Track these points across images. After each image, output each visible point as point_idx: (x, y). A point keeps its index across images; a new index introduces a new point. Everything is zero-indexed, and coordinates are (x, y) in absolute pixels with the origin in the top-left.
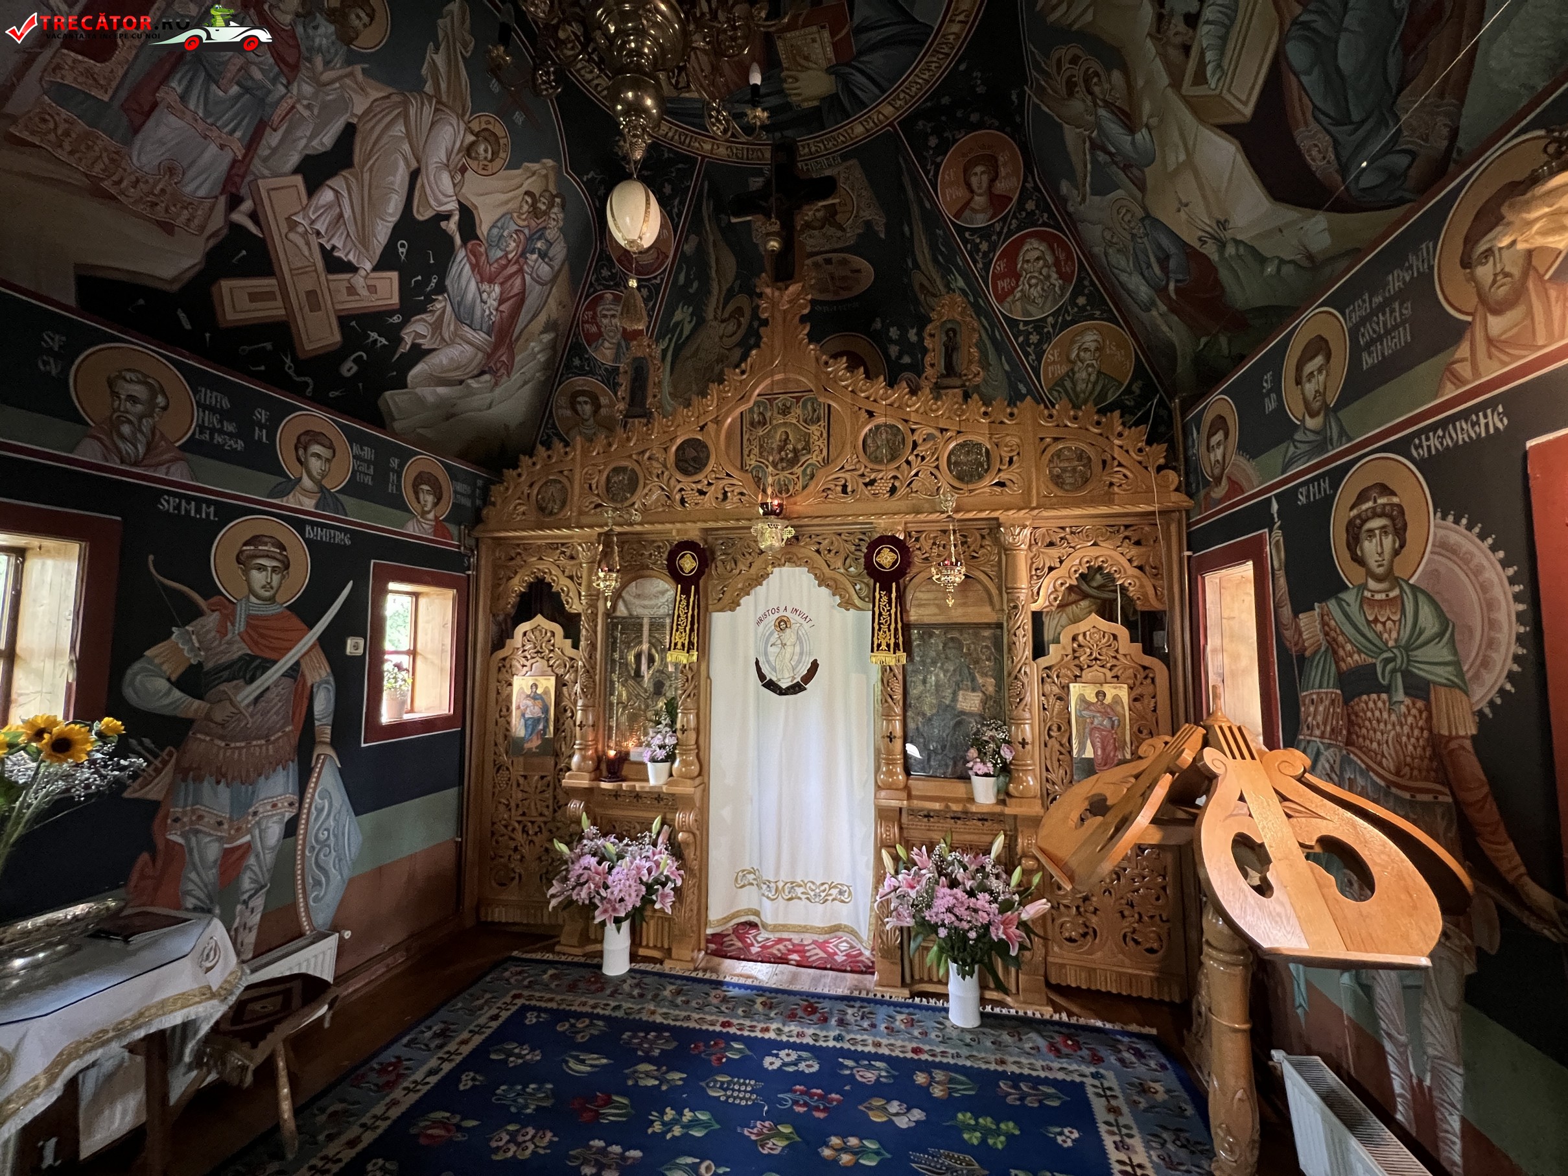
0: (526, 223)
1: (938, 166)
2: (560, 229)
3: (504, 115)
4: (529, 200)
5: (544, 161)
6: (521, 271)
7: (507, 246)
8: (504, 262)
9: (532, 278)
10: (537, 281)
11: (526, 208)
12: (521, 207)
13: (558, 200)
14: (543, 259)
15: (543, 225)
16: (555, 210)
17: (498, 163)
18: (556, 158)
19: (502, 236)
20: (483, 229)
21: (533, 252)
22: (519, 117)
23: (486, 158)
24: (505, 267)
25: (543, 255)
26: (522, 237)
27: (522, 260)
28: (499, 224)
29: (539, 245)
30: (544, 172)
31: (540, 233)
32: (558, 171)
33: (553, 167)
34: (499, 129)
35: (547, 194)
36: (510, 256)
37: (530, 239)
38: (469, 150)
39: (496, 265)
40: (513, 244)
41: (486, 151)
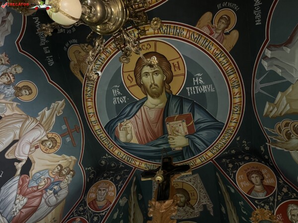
0: (53, 176)
1: (235, 174)
2: (68, 185)
3: (63, 136)
4: (59, 168)
5: (72, 157)
6: (41, 196)
7: (40, 183)
8: (35, 189)
9: (45, 201)
10: (47, 203)
11: (57, 170)
12: (54, 169)
13: (72, 173)
14: (54, 194)
15: (61, 180)
16: (69, 176)
17: (53, 150)
18: (77, 158)
19: (40, 177)
20: (33, 172)
21: (51, 190)
22: (68, 139)
23: (48, 147)
24: (35, 191)
25: (55, 193)
26: (49, 181)
27: (44, 191)
28: (41, 173)
29: (56, 187)
30: (70, 160)
31: (58, 183)
32: (76, 162)
33: (75, 160)
34: (59, 140)
35: (68, 169)
36: (39, 188)
37: (53, 183)
38: (43, 142)
39: (30, 189)
40: (43, 183)
41: (50, 145)
